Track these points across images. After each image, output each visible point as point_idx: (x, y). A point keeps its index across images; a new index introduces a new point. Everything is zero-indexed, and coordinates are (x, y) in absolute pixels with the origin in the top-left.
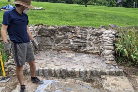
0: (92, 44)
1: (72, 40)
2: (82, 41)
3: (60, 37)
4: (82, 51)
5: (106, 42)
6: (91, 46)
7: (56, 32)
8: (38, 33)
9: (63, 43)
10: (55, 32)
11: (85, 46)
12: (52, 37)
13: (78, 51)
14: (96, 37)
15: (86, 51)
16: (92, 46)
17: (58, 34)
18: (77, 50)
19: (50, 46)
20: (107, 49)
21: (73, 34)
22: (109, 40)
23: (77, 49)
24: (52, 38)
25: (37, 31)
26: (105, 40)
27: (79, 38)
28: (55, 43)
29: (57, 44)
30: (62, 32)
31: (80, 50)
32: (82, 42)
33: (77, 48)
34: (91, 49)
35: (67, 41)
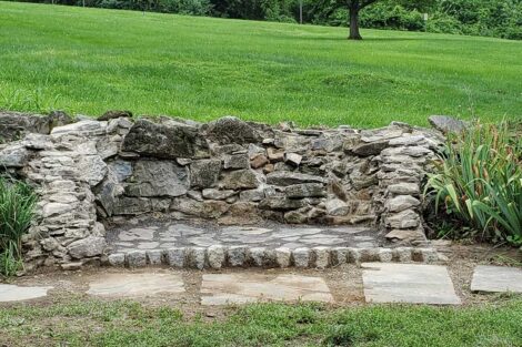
0: (345, 188)
1: (263, 176)
2: (305, 177)
3: (214, 160)
4: (303, 216)
5: (393, 170)
6: (342, 197)
7: (198, 142)
8: (126, 144)
9: (225, 188)
10: (191, 140)
11: (317, 196)
12: (181, 161)
13: (291, 217)
14: (364, 161)
15: (321, 214)
16: (348, 197)
17: (205, 148)
18: (287, 215)
19: (173, 198)
20: (395, 194)
21: (270, 150)
22: (407, 165)
23: (283, 210)
24: (182, 163)
25: (117, 137)
26: (391, 166)
27: (292, 165)
28: (192, 187)
29: (200, 190)
30: (221, 144)
31: (297, 212)
32: (306, 181)
33: (286, 206)
34: (340, 206)
35: (244, 178)
